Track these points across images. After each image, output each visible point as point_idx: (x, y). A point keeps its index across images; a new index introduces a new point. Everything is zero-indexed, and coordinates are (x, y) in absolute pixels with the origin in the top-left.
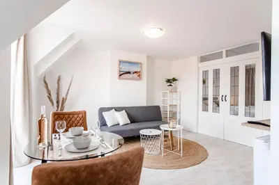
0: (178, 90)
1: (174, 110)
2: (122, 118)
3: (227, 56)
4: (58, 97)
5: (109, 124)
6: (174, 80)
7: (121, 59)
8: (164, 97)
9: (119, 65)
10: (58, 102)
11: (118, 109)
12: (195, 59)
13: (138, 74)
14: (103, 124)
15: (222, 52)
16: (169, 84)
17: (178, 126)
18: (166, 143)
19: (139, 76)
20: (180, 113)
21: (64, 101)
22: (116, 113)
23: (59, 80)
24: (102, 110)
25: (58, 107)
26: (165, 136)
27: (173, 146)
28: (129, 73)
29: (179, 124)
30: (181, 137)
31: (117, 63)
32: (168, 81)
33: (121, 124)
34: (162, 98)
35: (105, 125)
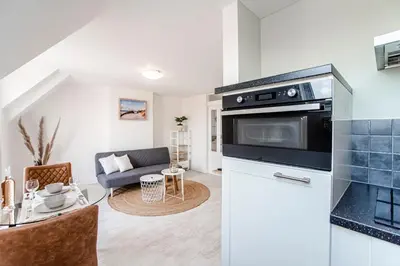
0: (189, 129)
1: (184, 150)
2: (122, 164)
4: (41, 144)
5: (107, 171)
6: (184, 118)
7: (122, 97)
8: (173, 137)
9: (120, 104)
10: (41, 150)
11: (118, 154)
12: (204, 98)
13: (144, 114)
14: (100, 171)
16: (179, 123)
20: (191, 153)
21: (49, 147)
22: (116, 159)
23: (42, 122)
24: (99, 156)
25: (41, 155)
28: (133, 112)
31: (117, 102)
32: (178, 120)
33: (121, 171)
34: (171, 138)
35: (103, 173)
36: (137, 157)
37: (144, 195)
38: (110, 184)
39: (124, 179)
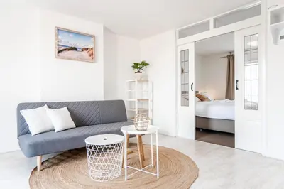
1: (145, 107)
3: (215, 27)
5: (34, 130)
6: (144, 64)
7: (60, 26)
8: (130, 88)
9: (57, 35)
11: (53, 106)
13: (90, 52)
14: (24, 131)
15: (208, 22)
16: (137, 70)
17: (150, 127)
18: (130, 156)
19: (92, 54)
20: (152, 111)
26: (130, 145)
27: (143, 159)
28: (75, 49)
29: (152, 124)
30: (155, 143)
31: (53, 32)
32: (136, 66)
33: (57, 130)
34: (127, 90)
35: (28, 132)
36: (81, 112)
37: (91, 169)
38: (36, 149)
39: (60, 141)
